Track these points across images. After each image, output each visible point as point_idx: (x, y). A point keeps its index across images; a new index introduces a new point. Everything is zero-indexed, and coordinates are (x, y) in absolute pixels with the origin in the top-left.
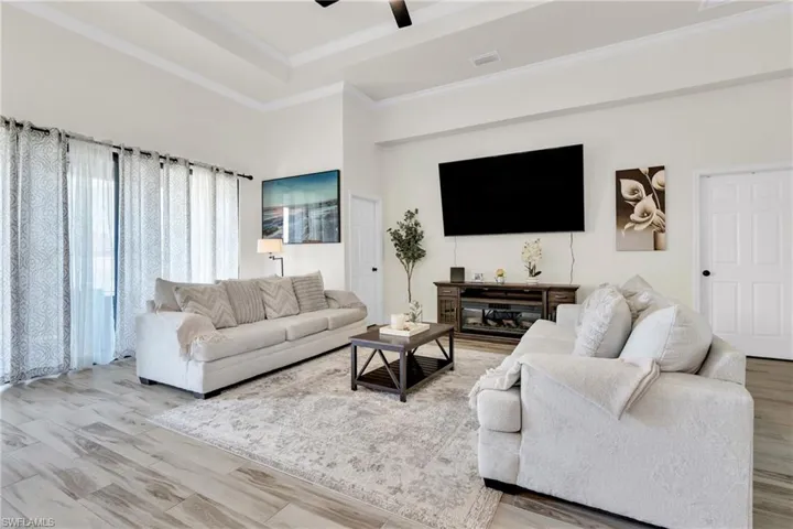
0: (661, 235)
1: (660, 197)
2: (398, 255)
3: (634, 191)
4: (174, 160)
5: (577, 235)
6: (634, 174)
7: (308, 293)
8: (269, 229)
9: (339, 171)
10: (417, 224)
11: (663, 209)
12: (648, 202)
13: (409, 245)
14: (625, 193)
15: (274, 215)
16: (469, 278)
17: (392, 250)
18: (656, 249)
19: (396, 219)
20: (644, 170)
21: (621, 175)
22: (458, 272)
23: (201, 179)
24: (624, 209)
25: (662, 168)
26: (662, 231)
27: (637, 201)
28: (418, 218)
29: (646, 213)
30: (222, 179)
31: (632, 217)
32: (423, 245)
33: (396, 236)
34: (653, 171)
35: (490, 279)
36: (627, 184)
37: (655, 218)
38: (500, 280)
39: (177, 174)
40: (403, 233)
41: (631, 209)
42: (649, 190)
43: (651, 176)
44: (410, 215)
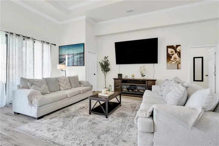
0: (179, 65)
1: (179, 54)
2: (102, 70)
3: (172, 52)
4: (29, 38)
5: (155, 64)
6: (172, 47)
7: (74, 82)
8: (61, 61)
9: (84, 44)
10: (108, 61)
11: (180, 57)
12: (176, 55)
13: (105, 67)
14: (169, 53)
15: (63, 57)
16: (124, 77)
17: (100, 68)
18: (178, 69)
19: (102, 59)
20: (175, 46)
21: (168, 47)
22: (120, 75)
23: (38, 45)
24: (169, 57)
25: (180, 45)
26: (180, 64)
27: (173, 55)
28: (108, 59)
29: (175, 58)
30: (45, 45)
31: (171, 59)
32: (110, 67)
33: (101, 64)
34: (177, 46)
35: (130, 77)
36: (170, 50)
37: (178, 60)
38: (133, 78)
39: (29, 42)
40: (104, 63)
41: (171, 57)
42: (176, 52)
43: (177, 48)
44: (106, 58)
